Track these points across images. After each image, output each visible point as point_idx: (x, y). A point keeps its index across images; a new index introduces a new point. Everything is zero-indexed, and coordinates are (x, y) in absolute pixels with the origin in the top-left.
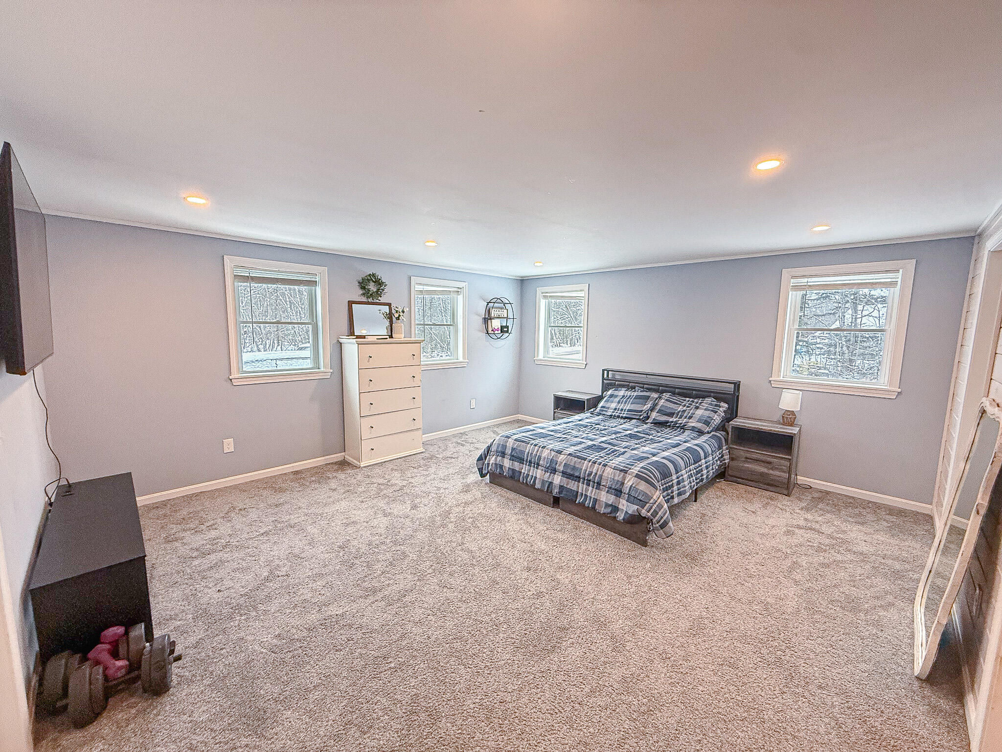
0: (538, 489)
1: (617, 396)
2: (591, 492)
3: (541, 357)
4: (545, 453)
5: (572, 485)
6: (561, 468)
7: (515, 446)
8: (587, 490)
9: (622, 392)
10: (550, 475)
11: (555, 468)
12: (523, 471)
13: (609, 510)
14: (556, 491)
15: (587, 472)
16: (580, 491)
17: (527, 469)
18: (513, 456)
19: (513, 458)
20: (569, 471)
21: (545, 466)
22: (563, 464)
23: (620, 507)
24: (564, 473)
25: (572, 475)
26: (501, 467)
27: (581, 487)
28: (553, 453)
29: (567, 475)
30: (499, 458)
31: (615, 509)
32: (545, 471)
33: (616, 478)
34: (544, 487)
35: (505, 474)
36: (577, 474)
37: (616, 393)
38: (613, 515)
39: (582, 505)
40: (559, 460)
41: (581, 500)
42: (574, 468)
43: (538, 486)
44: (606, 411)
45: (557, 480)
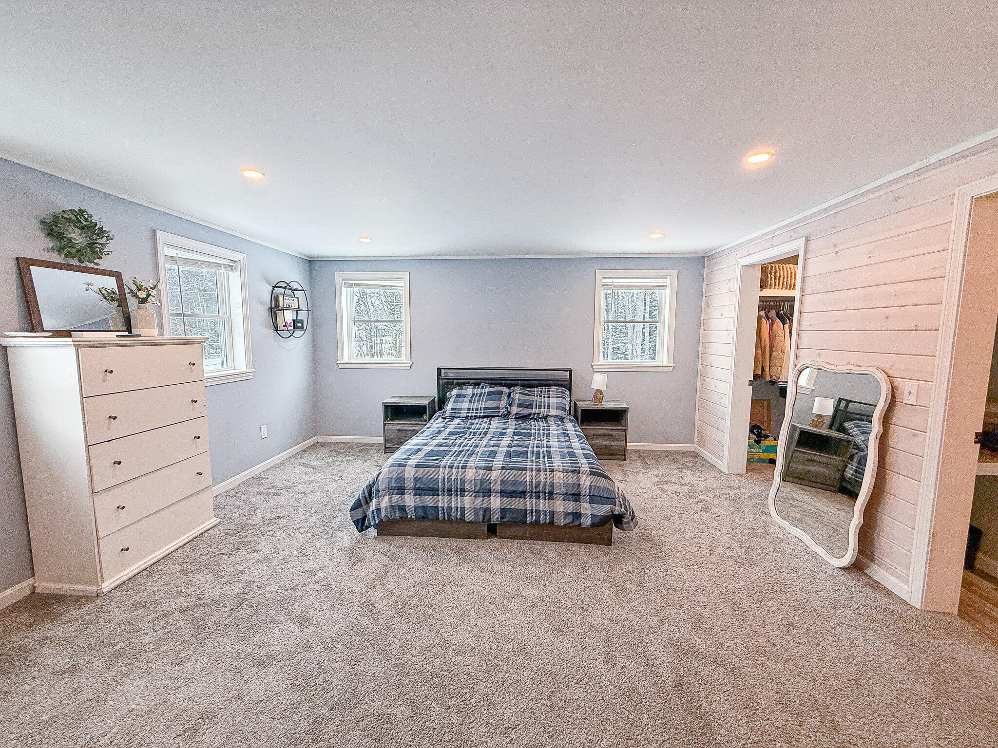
0: (471, 522)
1: (465, 396)
2: (543, 505)
3: (346, 360)
4: (470, 474)
5: (517, 504)
6: (498, 488)
7: (419, 475)
8: (537, 505)
9: (469, 390)
10: (483, 500)
11: (490, 489)
12: (440, 505)
13: (569, 519)
14: (496, 517)
15: (534, 484)
16: (528, 508)
17: (446, 501)
18: (419, 489)
19: (419, 491)
20: (509, 488)
21: (473, 490)
22: (499, 481)
23: (583, 511)
24: (503, 493)
25: (514, 492)
26: (402, 508)
27: (529, 503)
28: (481, 472)
29: (509, 493)
30: (395, 498)
31: (577, 515)
32: (475, 497)
33: (570, 481)
34: (478, 517)
35: (409, 516)
36: (520, 489)
37: (463, 392)
38: (576, 523)
39: (536, 523)
40: (493, 478)
41: (534, 519)
42: (515, 483)
43: (469, 517)
44: (460, 413)
45: (496, 503)
